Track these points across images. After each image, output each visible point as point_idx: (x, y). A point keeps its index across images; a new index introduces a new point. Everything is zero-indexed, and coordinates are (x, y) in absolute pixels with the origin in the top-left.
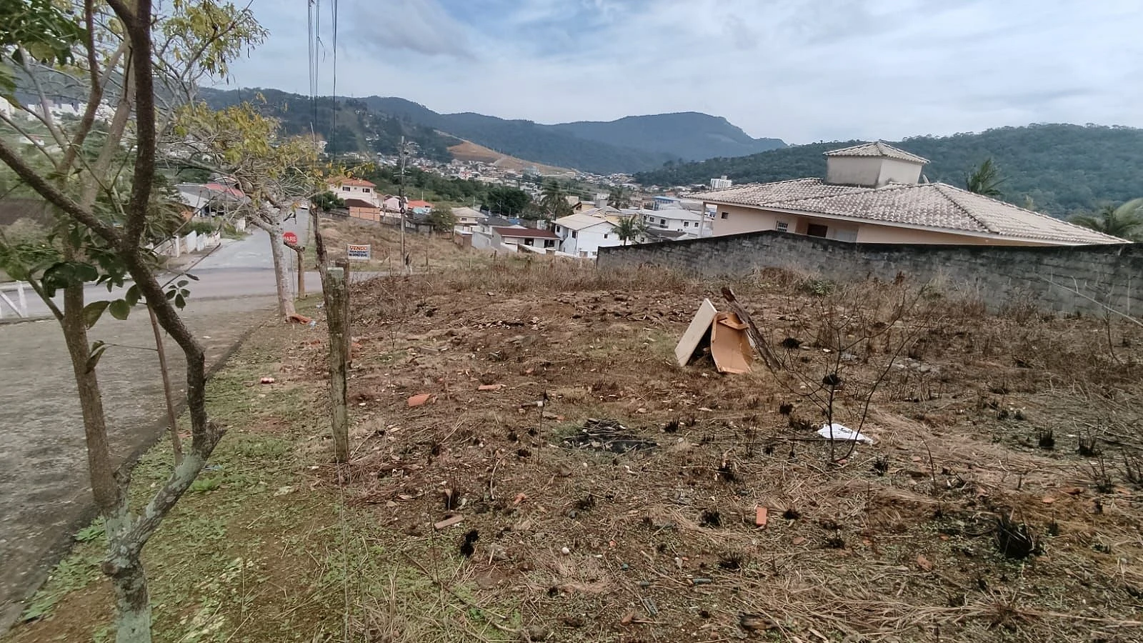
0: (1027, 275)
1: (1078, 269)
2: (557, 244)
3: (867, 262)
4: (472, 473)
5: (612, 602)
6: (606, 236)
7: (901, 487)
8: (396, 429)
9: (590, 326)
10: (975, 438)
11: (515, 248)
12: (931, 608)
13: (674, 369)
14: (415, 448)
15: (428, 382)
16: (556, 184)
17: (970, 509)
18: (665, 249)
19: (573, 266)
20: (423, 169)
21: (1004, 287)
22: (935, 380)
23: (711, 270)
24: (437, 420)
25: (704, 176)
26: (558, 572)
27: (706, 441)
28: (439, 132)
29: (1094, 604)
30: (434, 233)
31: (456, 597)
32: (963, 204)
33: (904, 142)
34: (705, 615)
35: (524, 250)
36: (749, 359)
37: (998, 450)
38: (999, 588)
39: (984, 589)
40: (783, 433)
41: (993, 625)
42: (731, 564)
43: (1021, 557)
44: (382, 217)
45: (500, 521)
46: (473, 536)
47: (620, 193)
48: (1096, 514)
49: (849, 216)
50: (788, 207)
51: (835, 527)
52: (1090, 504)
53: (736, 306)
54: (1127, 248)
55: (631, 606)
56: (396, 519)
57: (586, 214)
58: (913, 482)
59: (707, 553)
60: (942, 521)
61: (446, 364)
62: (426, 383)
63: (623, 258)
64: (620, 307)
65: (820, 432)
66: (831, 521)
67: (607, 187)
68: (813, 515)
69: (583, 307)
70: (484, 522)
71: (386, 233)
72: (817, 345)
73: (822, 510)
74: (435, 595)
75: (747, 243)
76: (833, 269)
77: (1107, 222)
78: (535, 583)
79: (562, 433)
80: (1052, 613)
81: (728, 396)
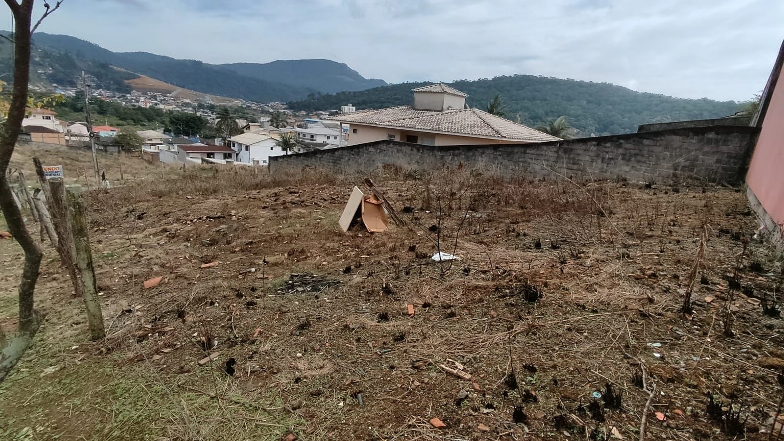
0: (520, 160)
1: (542, 155)
2: (234, 156)
3: (442, 157)
4: (215, 324)
5: (337, 376)
6: (272, 149)
7: (478, 279)
8: (140, 306)
9: (276, 213)
10: (507, 248)
11: (200, 161)
12: (500, 334)
13: (340, 234)
14: (162, 316)
15: (156, 268)
16: (227, 110)
17: (510, 283)
18: (318, 155)
19: (250, 171)
20: (103, 99)
21: (511, 167)
22: (485, 221)
23: (350, 168)
24: (174, 294)
25: (337, 104)
26: (297, 369)
27: (370, 274)
28: (115, 68)
29: (565, 314)
30: (123, 153)
31: (231, 401)
32: (487, 121)
33: (453, 83)
34: (392, 367)
35: (208, 162)
36: (385, 222)
37: (518, 253)
38: (527, 317)
39: (521, 319)
40: (413, 262)
41: (527, 335)
42: (400, 338)
43: (534, 301)
44: (67, 141)
45: (247, 349)
46: (232, 362)
47: (278, 116)
48: (561, 274)
49: (430, 130)
50: (394, 125)
51: (450, 307)
52: (559, 270)
53: (374, 189)
54: (561, 143)
55: (348, 375)
56: (165, 366)
57: (255, 133)
58: (483, 276)
59: (385, 336)
60: (499, 292)
61: (167, 254)
62: (155, 270)
63: (288, 163)
64: (296, 199)
65: (433, 258)
66: (447, 304)
67: (268, 112)
68: (437, 303)
69: (268, 200)
70: (235, 352)
71: (75, 155)
72: (422, 209)
73: (442, 299)
74: (215, 404)
75: (371, 149)
76: (423, 163)
77: (551, 129)
78: (284, 379)
79: (275, 286)
80: (549, 322)
81: (377, 247)
